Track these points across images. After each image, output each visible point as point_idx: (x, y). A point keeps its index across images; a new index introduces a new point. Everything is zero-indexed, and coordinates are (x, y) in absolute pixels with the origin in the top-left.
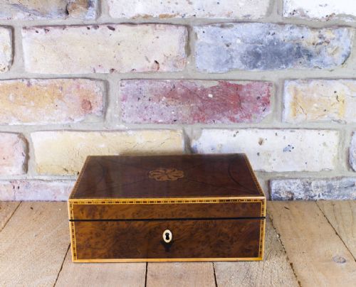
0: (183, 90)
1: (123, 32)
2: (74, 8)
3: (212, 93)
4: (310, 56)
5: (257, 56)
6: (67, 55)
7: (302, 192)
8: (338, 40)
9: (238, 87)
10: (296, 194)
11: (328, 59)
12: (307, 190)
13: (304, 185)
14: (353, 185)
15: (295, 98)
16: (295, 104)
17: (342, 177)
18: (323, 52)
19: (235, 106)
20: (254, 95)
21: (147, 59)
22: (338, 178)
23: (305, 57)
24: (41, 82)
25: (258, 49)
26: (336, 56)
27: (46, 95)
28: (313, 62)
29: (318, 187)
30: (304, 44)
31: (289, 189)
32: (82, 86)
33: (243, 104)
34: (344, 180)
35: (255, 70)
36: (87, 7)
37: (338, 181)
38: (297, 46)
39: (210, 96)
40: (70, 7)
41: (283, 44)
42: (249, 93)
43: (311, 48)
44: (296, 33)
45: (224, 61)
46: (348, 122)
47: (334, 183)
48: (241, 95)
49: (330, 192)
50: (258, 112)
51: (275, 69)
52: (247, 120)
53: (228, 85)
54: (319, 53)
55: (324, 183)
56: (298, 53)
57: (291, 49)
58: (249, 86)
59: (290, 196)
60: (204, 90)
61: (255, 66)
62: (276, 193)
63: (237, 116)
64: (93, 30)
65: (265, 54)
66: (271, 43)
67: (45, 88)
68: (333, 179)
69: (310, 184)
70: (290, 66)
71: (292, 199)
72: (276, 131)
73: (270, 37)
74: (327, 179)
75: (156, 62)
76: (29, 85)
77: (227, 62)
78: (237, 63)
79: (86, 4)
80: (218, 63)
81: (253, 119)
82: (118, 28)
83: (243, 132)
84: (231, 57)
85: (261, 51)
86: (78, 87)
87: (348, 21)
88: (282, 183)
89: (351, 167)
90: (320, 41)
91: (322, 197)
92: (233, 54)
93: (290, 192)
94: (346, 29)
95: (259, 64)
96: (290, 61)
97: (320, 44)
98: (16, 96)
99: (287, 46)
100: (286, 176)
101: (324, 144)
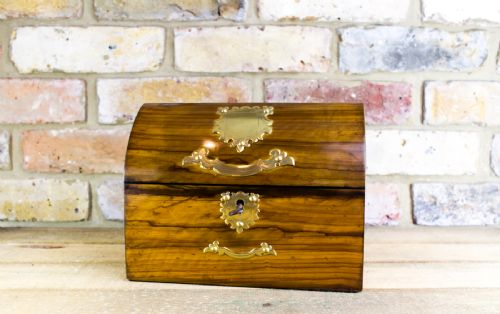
0: (327, 91)
1: (272, 32)
2: (226, 9)
3: (355, 92)
4: (449, 58)
5: (398, 57)
6: (217, 54)
7: (445, 196)
8: (476, 42)
9: (380, 88)
10: (439, 198)
11: (466, 61)
12: (450, 194)
13: (447, 189)
14: (497, 190)
15: (436, 99)
16: (435, 105)
17: (484, 182)
18: (461, 54)
19: (377, 106)
20: (397, 95)
21: (293, 59)
22: (480, 183)
23: (445, 58)
24: (191, 79)
25: (399, 51)
26: (474, 57)
27: (195, 92)
28: (452, 63)
29: (460, 191)
30: (443, 46)
31: (431, 193)
32: (230, 84)
33: (385, 104)
34: (487, 185)
35: (396, 71)
36: (238, 9)
37: (481, 186)
38: (435, 48)
39: (354, 96)
40: (222, 9)
41: (423, 45)
42: (391, 93)
43: (450, 51)
44: (435, 35)
45: (367, 61)
46: (489, 124)
47: (476, 187)
48: (384, 95)
49: (473, 196)
50: (399, 112)
51: (416, 70)
52: (389, 121)
53: (371, 85)
54: (457, 54)
55: (467, 187)
56: (438, 55)
57: (430, 51)
58: (391, 87)
59: (433, 200)
60: (347, 91)
61: (396, 67)
62: (419, 196)
63: (380, 116)
64: (243, 29)
65: (406, 55)
66: (412, 44)
67: (194, 85)
68: (475, 184)
69: (452, 188)
70: (430, 67)
71: (435, 203)
72: (418, 132)
73: (410, 39)
74: (470, 184)
75: (302, 62)
76: (178, 82)
77: (370, 62)
78: (379, 64)
79: (237, 6)
80: (360, 63)
81: (395, 119)
82: (267, 28)
83: (385, 133)
84: (374, 59)
85: (401, 53)
86: (226, 85)
87: (483, 25)
88: (424, 187)
89: (494, 171)
90: (457, 43)
91: (465, 202)
92: (376, 55)
93: (433, 197)
94: (482, 33)
95: (400, 64)
96: (430, 61)
97: (459, 46)
98: (164, 93)
99: (427, 48)
100: (428, 180)
101: (466, 146)
